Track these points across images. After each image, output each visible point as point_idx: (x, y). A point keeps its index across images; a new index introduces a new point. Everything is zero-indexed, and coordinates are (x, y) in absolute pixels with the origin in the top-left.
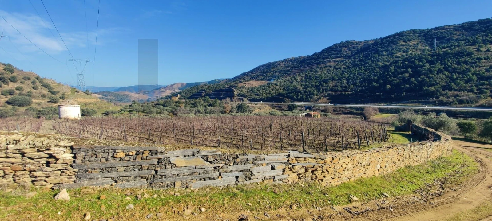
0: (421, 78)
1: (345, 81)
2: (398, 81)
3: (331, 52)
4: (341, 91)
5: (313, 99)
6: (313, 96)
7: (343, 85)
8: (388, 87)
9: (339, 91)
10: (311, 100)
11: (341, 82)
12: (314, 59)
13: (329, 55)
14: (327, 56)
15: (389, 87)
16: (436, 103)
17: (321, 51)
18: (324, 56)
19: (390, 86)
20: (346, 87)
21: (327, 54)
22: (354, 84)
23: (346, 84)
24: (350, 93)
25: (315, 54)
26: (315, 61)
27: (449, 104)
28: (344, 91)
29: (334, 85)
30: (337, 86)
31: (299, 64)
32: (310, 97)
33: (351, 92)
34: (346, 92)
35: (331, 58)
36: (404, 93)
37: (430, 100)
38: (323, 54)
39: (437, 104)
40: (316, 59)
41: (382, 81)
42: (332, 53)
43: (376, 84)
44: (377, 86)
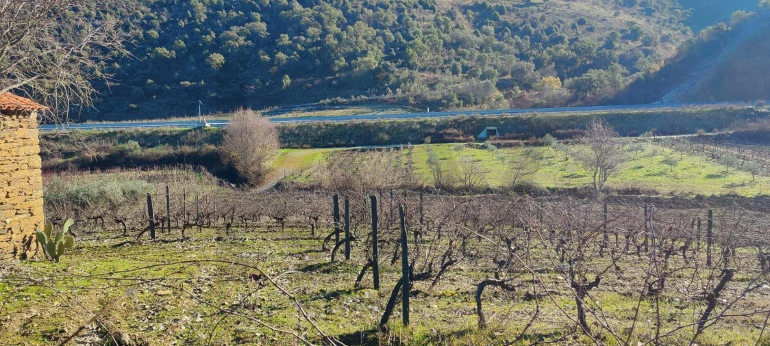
0: (306, 37)
2: (242, 40)
8: (218, 61)
15: (218, 58)
16: (411, 105)
19: (222, 57)
27: (443, 105)
36: (287, 76)
37: (388, 97)
39: (414, 106)
41: (182, 44)
43: (163, 51)
44: (171, 56)
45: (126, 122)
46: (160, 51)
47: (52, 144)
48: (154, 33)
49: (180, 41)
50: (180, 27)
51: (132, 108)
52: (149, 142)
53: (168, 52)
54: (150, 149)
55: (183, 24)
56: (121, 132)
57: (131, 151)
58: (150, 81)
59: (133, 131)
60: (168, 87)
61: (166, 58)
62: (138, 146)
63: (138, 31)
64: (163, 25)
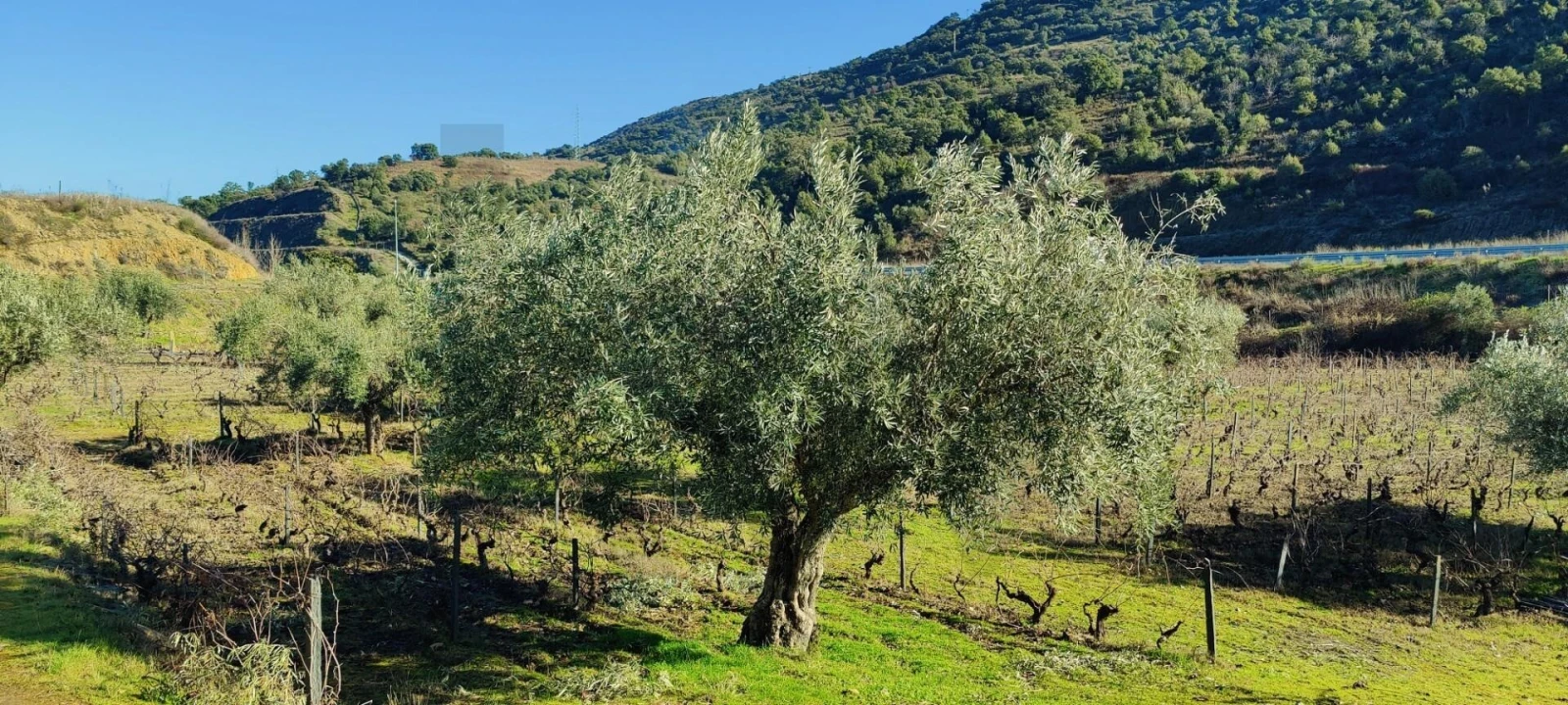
1: (1186, 94)
3: (1040, 11)
4: (1160, 165)
5: (918, 237)
6: (918, 210)
7: (1174, 120)
9: (1145, 165)
10: (907, 243)
11: (1156, 106)
12: (934, 48)
13: (1029, 26)
14: (1008, 29)
17: (978, 8)
18: (999, 29)
20: (1203, 133)
21: (1010, 21)
22: (1281, 108)
23: (1206, 113)
24: (1257, 173)
25: (943, 24)
26: (945, 60)
28: (1192, 159)
29: (1098, 126)
30: (1131, 134)
31: (850, 81)
32: (890, 219)
33: (1261, 164)
34: (1219, 170)
35: (1037, 39)
38: (988, 24)
40: (950, 48)
41: (1559, 54)
42: (1045, 15)
43: (1506, 75)
44: (1529, 89)
45: (1415, 248)
46: (1497, 77)
47: (1249, 292)
48: (1477, 43)
49: (1554, 46)
50: (1545, 19)
51: (1423, 218)
52: (1512, 292)
53: (1521, 76)
54: (1524, 309)
55: (1554, 10)
56: (1421, 266)
57: (1467, 312)
58: (1472, 150)
59: (1458, 263)
60: (1523, 163)
61: (1513, 93)
62: (1488, 300)
63: (1430, 43)
64: (1495, 23)
